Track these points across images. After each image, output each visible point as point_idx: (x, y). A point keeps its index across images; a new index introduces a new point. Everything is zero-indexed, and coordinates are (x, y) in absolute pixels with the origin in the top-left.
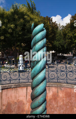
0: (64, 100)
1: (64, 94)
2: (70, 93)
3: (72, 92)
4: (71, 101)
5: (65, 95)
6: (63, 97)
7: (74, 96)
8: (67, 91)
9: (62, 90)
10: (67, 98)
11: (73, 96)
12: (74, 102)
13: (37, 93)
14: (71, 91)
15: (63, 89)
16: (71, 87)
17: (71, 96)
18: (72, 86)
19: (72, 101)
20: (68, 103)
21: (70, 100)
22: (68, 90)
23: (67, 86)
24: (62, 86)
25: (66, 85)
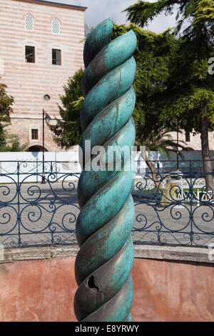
0: (15, 306)
1: (17, 284)
2: (39, 277)
3: (44, 272)
4: (42, 303)
5: (21, 288)
6: (14, 299)
7: (52, 284)
8: (26, 273)
9: (11, 271)
10: (28, 298)
11: (48, 287)
12: (50, 306)
13: (122, 276)
14: (41, 271)
15: (11, 268)
16: (42, 256)
17: (39, 287)
18: (46, 253)
19: (45, 303)
20: (31, 315)
21: (37, 301)
22: (32, 269)
23: (28, 256)
24: (10, 259)
25: (26, 253)
